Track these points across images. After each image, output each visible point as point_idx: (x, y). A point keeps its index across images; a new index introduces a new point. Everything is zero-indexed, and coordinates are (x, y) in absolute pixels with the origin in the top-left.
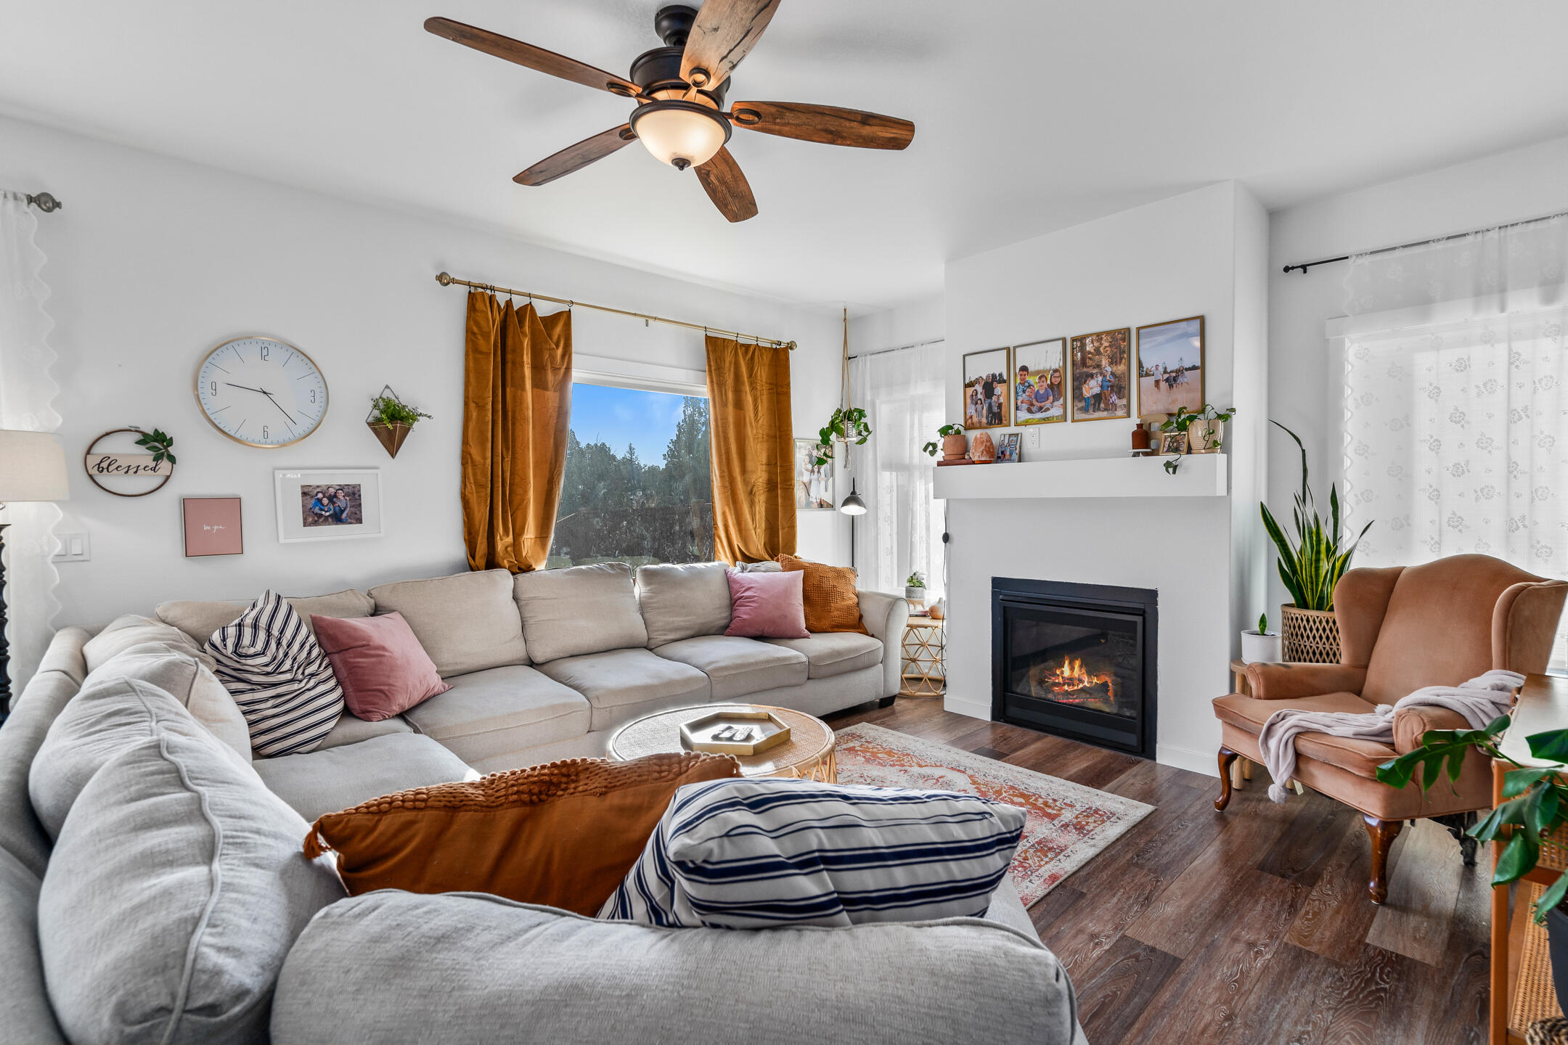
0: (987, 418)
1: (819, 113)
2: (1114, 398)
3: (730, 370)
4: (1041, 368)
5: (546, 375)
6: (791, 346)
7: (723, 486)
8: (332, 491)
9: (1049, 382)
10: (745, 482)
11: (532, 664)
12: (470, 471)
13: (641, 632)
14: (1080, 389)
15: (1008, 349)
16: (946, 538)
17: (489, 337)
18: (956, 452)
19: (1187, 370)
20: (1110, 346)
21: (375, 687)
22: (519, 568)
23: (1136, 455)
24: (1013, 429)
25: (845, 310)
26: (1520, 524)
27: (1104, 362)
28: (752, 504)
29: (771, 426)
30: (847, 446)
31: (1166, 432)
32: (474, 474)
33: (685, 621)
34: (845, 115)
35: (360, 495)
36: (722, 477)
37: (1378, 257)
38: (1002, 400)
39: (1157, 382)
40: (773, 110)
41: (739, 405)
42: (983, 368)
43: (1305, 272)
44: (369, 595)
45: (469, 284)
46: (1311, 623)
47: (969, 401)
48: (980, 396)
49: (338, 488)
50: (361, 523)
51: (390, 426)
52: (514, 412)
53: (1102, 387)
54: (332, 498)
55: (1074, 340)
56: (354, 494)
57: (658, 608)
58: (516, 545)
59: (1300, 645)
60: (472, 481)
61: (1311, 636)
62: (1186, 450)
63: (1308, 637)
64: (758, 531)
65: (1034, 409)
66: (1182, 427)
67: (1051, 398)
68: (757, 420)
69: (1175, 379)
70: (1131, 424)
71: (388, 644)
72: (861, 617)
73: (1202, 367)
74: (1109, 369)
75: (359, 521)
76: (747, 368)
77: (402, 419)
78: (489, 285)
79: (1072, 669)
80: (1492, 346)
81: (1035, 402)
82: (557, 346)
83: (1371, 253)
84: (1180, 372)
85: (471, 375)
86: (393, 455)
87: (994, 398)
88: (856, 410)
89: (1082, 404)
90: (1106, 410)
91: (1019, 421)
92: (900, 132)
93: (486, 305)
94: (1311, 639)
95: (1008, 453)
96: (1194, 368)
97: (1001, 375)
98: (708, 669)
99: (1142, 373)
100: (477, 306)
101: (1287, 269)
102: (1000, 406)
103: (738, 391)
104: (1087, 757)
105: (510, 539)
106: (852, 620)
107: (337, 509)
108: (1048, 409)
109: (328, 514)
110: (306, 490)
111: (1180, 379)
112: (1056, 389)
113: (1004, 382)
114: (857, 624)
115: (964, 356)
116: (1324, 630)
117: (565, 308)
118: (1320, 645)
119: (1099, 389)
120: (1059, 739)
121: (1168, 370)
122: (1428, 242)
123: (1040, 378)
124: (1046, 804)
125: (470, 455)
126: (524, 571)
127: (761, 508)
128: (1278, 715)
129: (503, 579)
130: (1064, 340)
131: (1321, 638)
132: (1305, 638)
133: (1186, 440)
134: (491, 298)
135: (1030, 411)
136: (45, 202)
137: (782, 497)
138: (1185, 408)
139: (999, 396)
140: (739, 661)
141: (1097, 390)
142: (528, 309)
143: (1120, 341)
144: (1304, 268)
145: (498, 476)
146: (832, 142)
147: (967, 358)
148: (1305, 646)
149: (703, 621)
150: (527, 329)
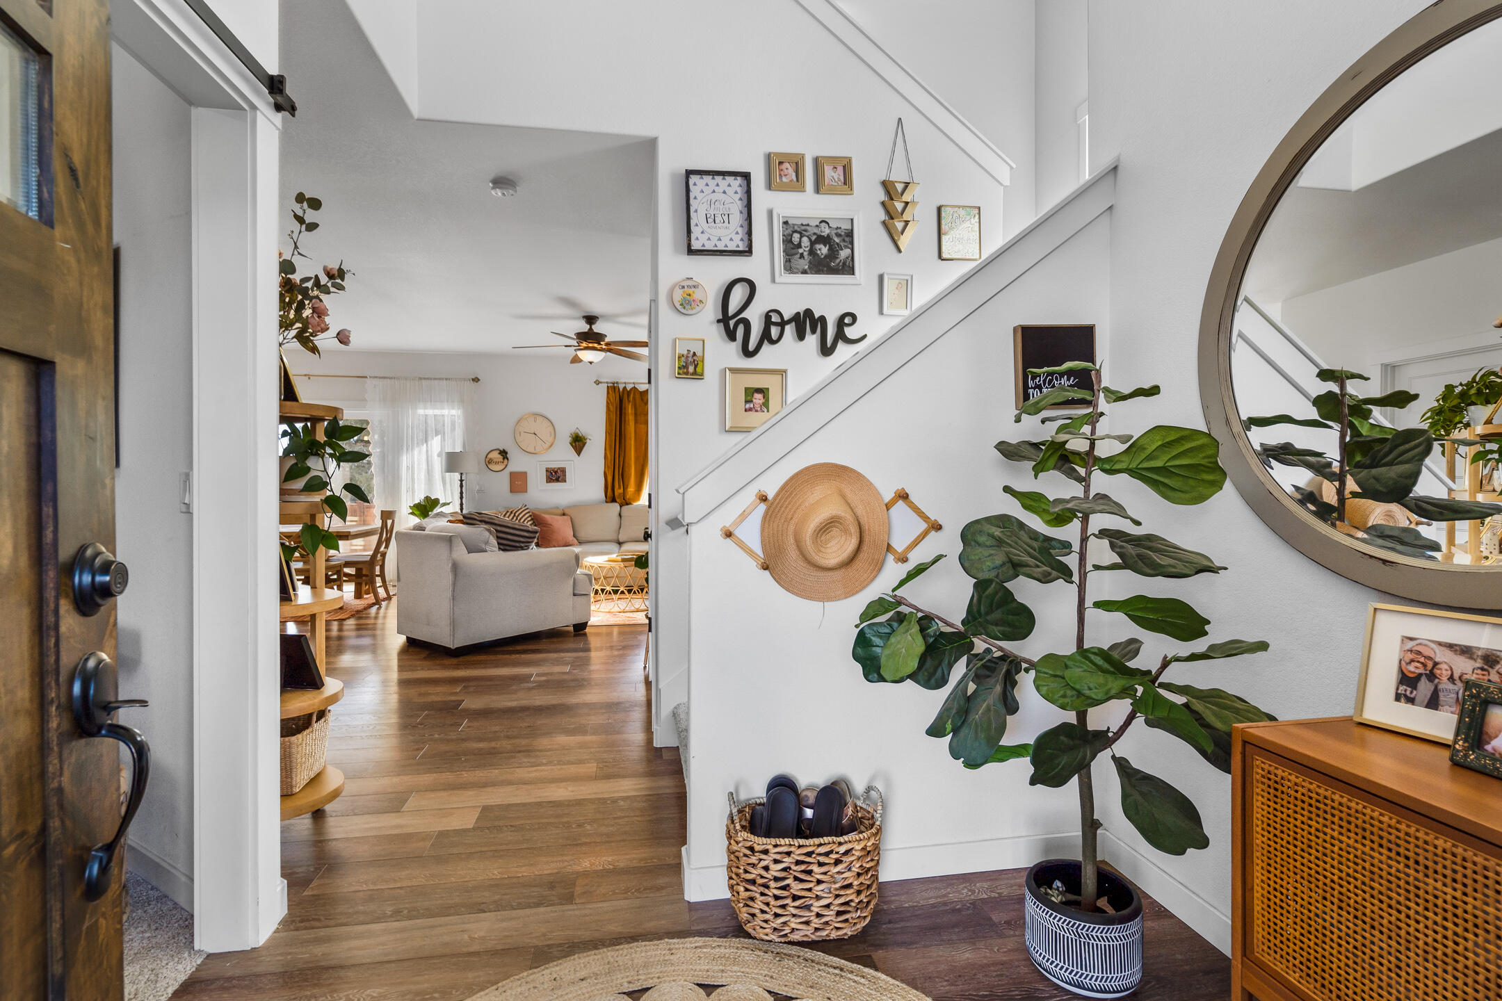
8: (556, 469)
11: (618, 542)
12: (606, 461)
17: (616, 404)
22: (622, 504)
32: (609, 464)
35: (566, 471)
45: (607, 383)
49: (558, 468)
51: (578, 444)
52: (625, 435)
54: (556, 472)
56: (564, 471)
58: (624, 493)
60: (607, 466)
71: (559, 526)
75: (565, 481)
77: (582, 441)
82: (643, 403)
86: (578, 455)
93: (615, 390)
100: (611, 392)
105: (621, 490)
107: (558, 477)
109: (554, 478)
110: (547, 469)
117: (648, 387)
125: (606, 454)
126: (627, 504)
129: (616, 507)
134: (617, 387)
136: (476, 380)
142: (633, 389)
145: (617, 463)
150: (631, 399)
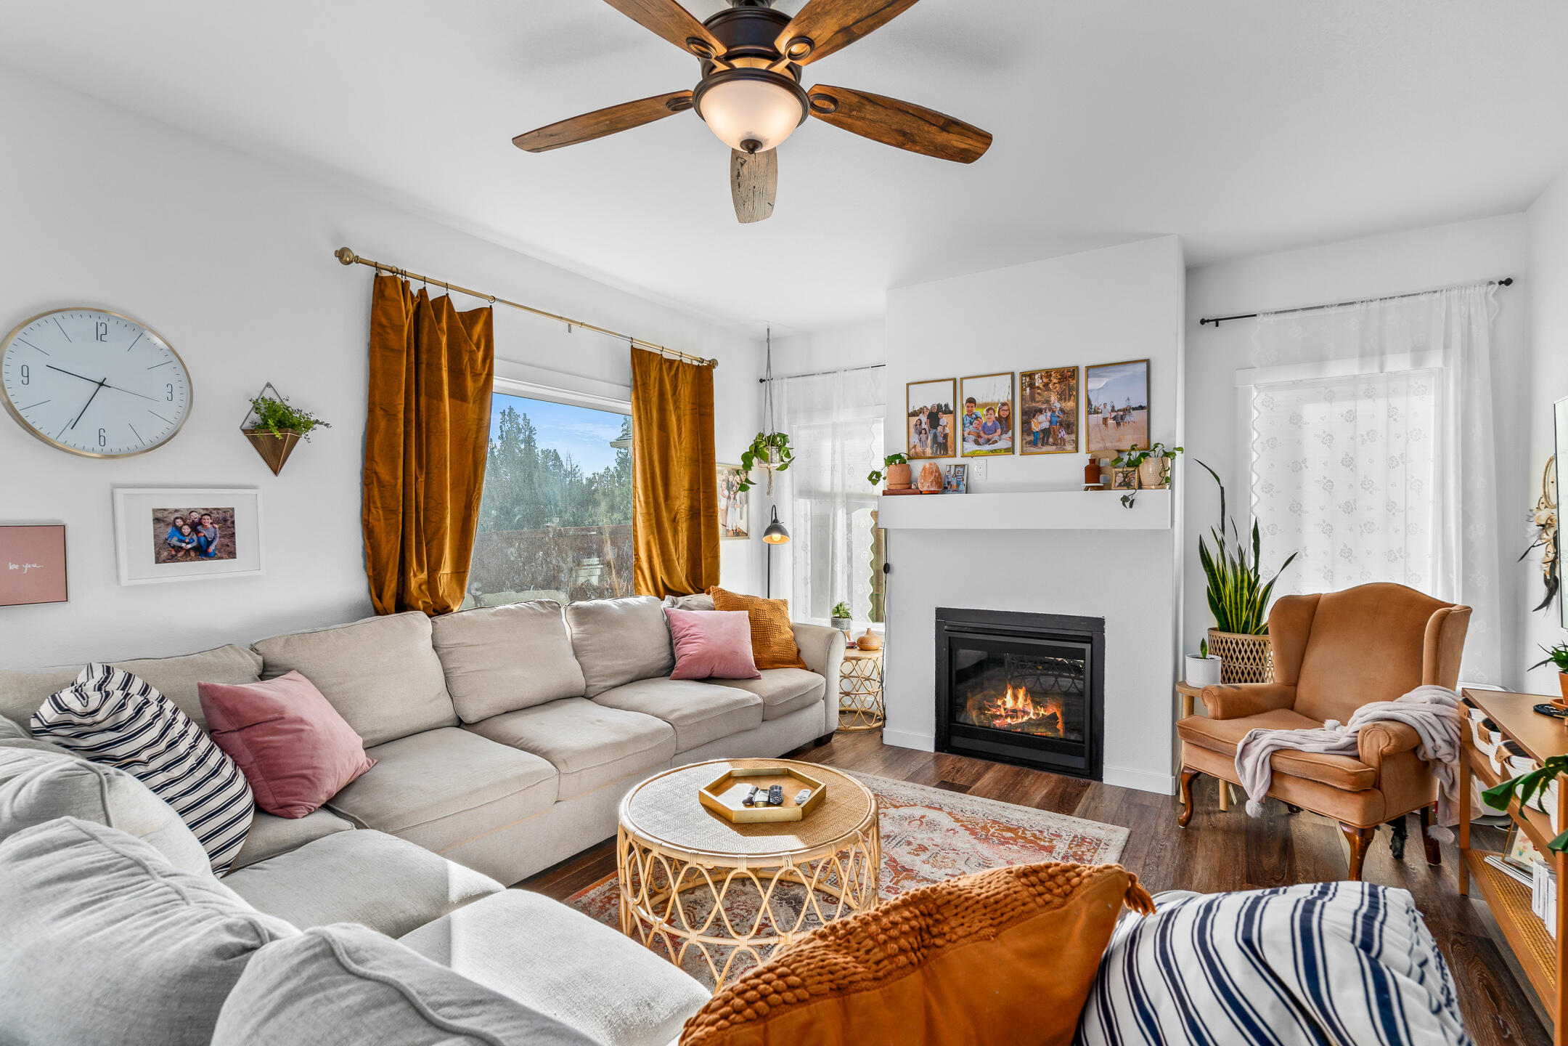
0: (932, 448)
1: (903, 111)
2: (1063, 433)
3: (655, 387)
4: (989, 400)
5: (465, 380)
6: (713, 364)
7: (648, 513)
8: (195, 516)
9: (997, 415)
10: (669, 508)
11: (460, 723)
12: (376, 493)
13: (579, 681)
14: (1029, 423)
15: (955, 380)
16: (887, 568)
17: (402, 331)
18: (902, 481)
19: (1134, 409)
20: (1059, 383)
21: (294, 772)
22: (434, 610)
23: (1087, 489)
24: (958, 460)
25: (768, 330)
26: (1398, 555)
27: (1054, 398)
28: (675, 532)
29: (694, 449)
30: (770, 472)
31: (1115, 468)
32: (382, 497)
33: (623, 664)
34: (928, 117)
35: (233, 522)
36: (647, 503)
37: (1282, 316)
38: (947, 430)
39: (1105, 420)
40: (854, 100)
41: (663, 426)
42: (927, 398)
43: (1217, 325)
44: (253, 648)
45: (375, 265)
46: (1240, 645)
47: (912, 430)
48: (924, 426)
49: (203, 512)
50: (235, 557)
51: (278, 435)
52: (428, 423)
53: (1050, 422)
54: (195, 526)
55: (1023, 375)
56: (225, 520)
57: (595, 651)
58: (432, 583)
59: (1229, 666)
60: (379, 504)
61: (1240, 657)
62: (1136, 486)
63: (1237, 659)
64: (681, 561)
65: (981, 441)
66: (1135, 464)
67: (1000, 431)
68: (680, 443)
69: (1122, 418)
70: (1083, 459)
71: (306, 715)
72: (799, 651)
73: (1147, 408)
74: (1058, 405)
75: (232, 555)
76: (671, 386)
77: (293, 426)
78: (400, 268)
79: (1015, 697)
80: (1374, 401)
81: (982, 434)
82: (478, 348)
83: (1276, 313)
84: (1127, 410)
85: (379, 376)
86: (276, 472)
87: (939, 428)
88: (779, 434)
89: (1032, 438)
90: (1054, 444)
91: (966, 452)
92: (976, 144)
93: (398, 293)
94: (1240, 660)
95: (955, 484)
96: (1141, 408)
97: (946, 406)
98: (672, 717)
99: (1091, 410)
100: (387, 293)
101: (1203, 322)
102: (946, 436)
103: (662, 410)
104: (1043, 785)
105: (424, 576)
106: (792, 655)
107: (203, 540)
108: (996, 442)
109: (189, 546)
110: (159, 515)
111: (1127, 418)
112: (1004, 422)
113: (951, 412)
114: (796, 660)
115: (908, 385)
116: (1251, 651)
117: (486, 304)
118: (1248, 666)
119: (1048, 424)
120: (1007, 767)
121: (1116, 409)
122: (1323, 307)
123: (988, 410)
124: (1034, 835)
125: (376, 473)
126: (442, 613)
127: (683, 537)
128: (1250, 735)
129: (419, 622)
130: (1013, 374)
131: (1249, 659)
132: (1235, 660)
133: (1136, 476)
134: (405, 286)
135: (977, 442)
137: (704, 525)
138: (1136, 445)
139: (945, 427)
140: (702, 707)
141: (1046, 425)
142: (443, 302)
143: (1067, 378)
144: (1217, 321)
145: (411, 500)
146: (901, 145)
147: (910, 387)
148: (1235, 667)
149: (644, 663)
150: (444, 325)
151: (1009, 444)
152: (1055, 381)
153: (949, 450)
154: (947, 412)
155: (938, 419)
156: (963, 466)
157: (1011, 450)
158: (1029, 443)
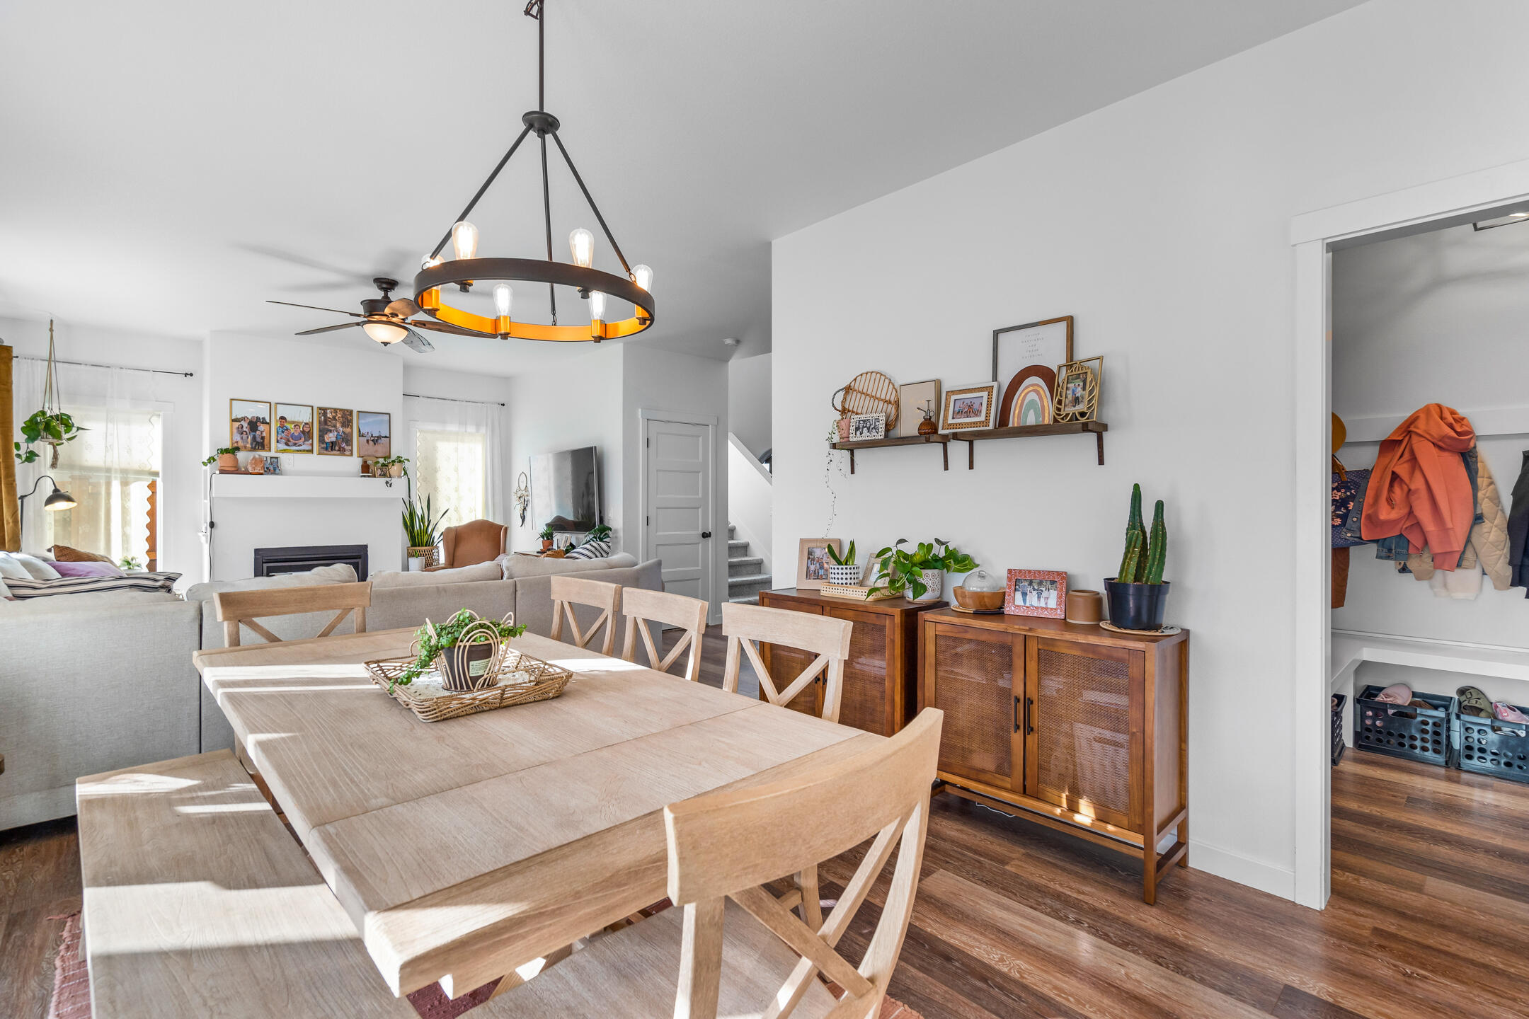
0: (252, 444)
2: (344, 445)
4: (296, 420)
9: (301, 429)
14: (322, 437)
15: (271, 404)
16: (212, 525)
18: (233, 465)
19: (382, 437)
20: (341, 417)
23: (365, 476)
24: (273, 454)
25: (52, 321)
27: (338, 425)
30: (55, 447)
31: (376, 466)
37: (429, 400)
38: (264, 434)
39: (368, 441)
47: (235, 431)
48: (245, 429)
53: (336, 438)
55: (319, 409)
62: (390, 477)
65: (290, 444)
66: (387, 466)
67: (303, 439)
69: (377, 441)
70: (357, 460)
73: (389, 437)
74: (341, 429)
81: (291, 440)
83: (427, 397)
84: (379, 437)
87: (257, 432)
89: (324, 446)
90: (339, 450)
95: (272, 469)
96: (386, 437)
97: (264, 418)
99: (361, 435)
102: (262, 438)
108: (300, 445)
111: (379, 441)
113: (267, 423)
115: (232, 400)
121: (373, 436)
123: (295, 426)
130: (313, 407)
133: (388, 471)
135: (287, 444)
139: (262, 432)
141: (334, 439)
143: (346, 417)
147: (234, 402)
151: (310, 448)
152: (339, 415)
153: (266, 447)
154: (264, 422)
155: (257, 427)
156: (277, 458)
157: (311, 451)
158: (323, 448)
